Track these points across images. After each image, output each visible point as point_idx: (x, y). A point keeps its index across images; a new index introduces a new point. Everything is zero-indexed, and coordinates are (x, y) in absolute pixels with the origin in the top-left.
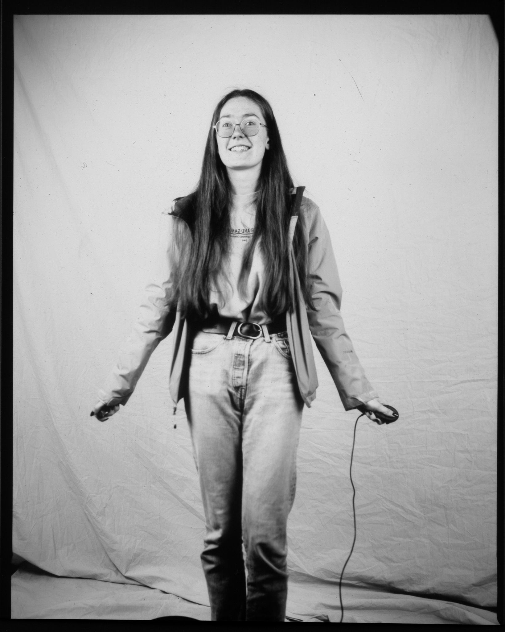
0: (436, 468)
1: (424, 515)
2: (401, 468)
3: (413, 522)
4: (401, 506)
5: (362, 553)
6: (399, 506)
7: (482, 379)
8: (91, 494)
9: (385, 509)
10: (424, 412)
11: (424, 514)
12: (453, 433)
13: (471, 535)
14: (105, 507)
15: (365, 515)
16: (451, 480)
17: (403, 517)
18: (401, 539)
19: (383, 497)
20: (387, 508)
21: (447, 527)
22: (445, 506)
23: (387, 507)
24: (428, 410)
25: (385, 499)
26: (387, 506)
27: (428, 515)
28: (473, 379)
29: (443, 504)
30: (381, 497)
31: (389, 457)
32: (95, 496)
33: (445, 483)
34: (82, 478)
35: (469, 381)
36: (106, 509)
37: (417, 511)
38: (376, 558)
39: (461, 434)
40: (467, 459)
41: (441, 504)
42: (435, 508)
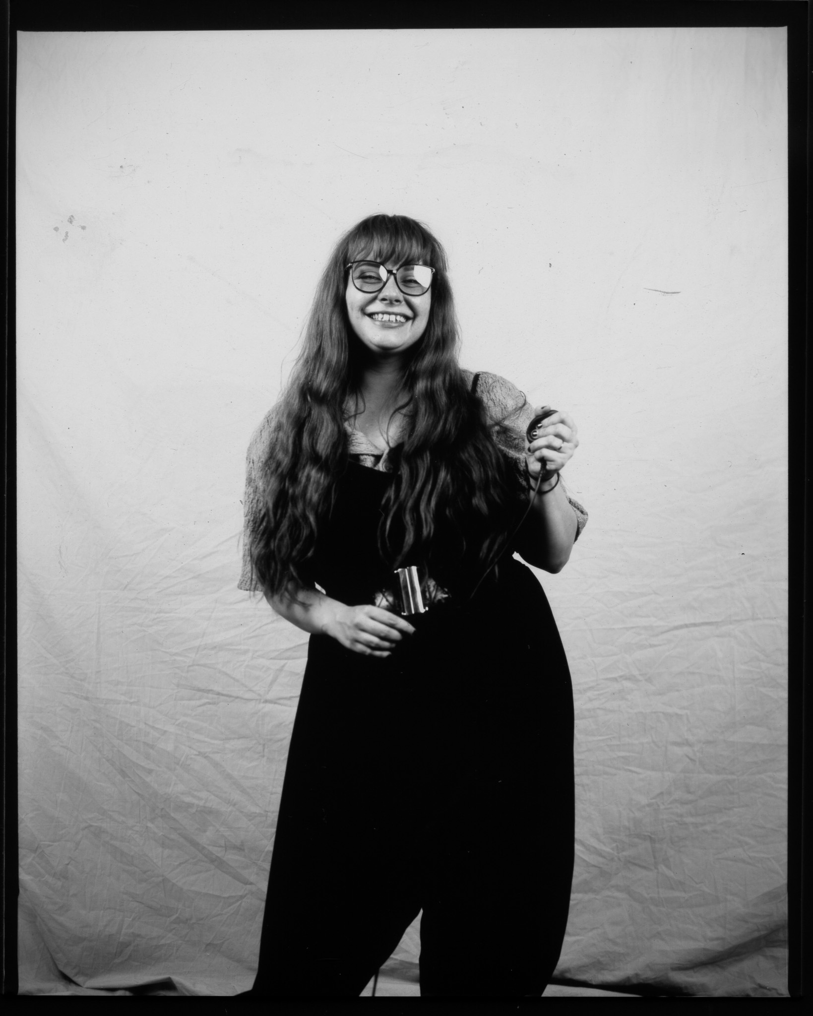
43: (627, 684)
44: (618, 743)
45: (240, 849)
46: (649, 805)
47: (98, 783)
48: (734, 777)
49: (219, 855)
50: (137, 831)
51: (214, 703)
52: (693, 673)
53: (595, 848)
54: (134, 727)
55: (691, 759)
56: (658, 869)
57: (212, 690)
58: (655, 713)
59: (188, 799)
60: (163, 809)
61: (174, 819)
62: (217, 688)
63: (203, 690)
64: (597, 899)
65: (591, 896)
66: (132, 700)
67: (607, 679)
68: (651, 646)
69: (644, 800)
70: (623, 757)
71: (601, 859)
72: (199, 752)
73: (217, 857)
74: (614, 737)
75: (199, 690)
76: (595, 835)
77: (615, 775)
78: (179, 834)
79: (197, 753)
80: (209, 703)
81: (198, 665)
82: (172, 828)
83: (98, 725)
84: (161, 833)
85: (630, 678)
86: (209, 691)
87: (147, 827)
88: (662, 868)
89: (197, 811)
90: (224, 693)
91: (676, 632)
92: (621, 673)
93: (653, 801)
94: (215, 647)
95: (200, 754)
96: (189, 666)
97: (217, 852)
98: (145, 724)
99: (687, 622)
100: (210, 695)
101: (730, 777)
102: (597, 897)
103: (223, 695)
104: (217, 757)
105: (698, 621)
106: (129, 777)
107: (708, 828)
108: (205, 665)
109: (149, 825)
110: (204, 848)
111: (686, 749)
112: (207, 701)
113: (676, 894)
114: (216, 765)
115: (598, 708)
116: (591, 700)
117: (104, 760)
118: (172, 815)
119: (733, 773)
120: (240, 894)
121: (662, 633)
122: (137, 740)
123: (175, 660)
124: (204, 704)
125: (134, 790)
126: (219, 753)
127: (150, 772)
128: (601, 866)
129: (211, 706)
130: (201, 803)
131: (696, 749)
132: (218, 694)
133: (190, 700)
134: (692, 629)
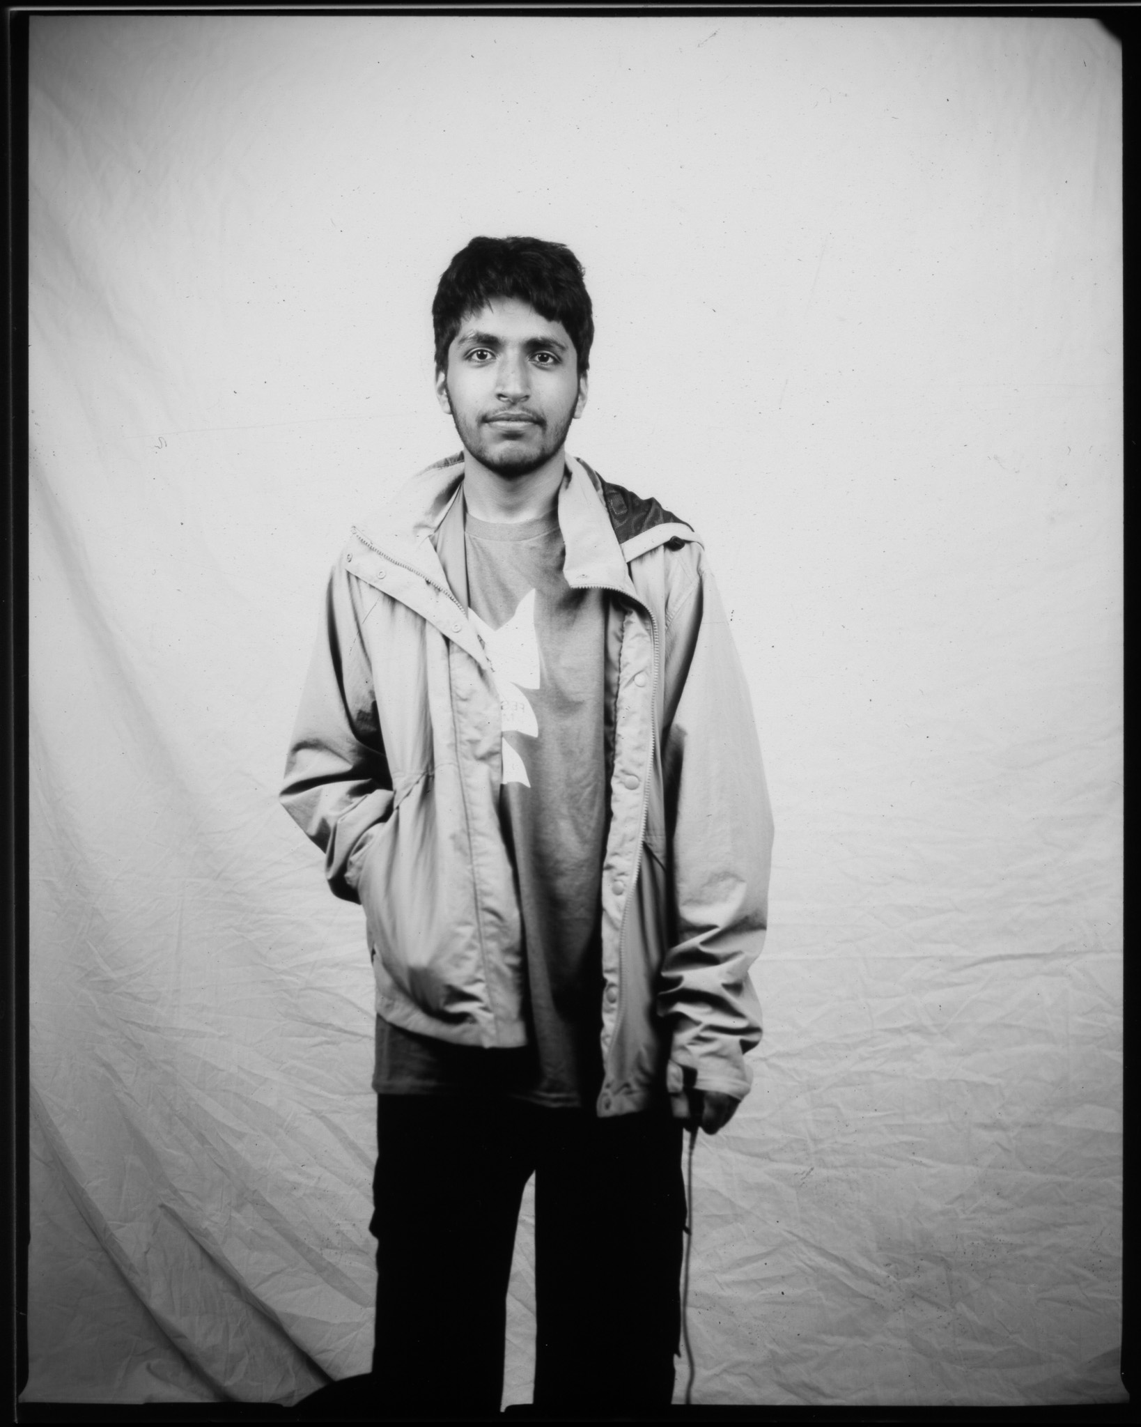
0: (925, 1165)
1: (896, 1280)
2: (842, 1166)
3: (871, 1299)
4: (844, 1260)
5: (747, 1375)
6: (836, 1259)
7: (1030, 951)
8: (111, 1222)
9: (805, 1267)
10: (898, 1031)
11: (898, 1279)
12: (967, 1082)
13: (1008, 1330)
14: (146, 1253)
15: (755, 1281)
16: (961, 1196)
17: (845, 1284)
18: (841, 1340)
19: (798, 1236)
20: (811, 1267)
21: (953, 1310)
22: (949, 1259)
23: (808, 1262)
24: (906, 1027)
25: (805, 1242)
26: (810, 1260)
27: (907, 1281)
28: (1009, 951)
29: (943, 1255)
30: (795, 1239)
31: (816, 1141)
32: (120, 1227)
33: (946, 1204)
34: (88, 1183)
35: (1001, 958)
36: (148, 1256)
37: (882, 1272)
38: (781, 1385)
39: (985, 1084)
40: (999, 1145)
41: (938, 1254)
42: (924, 1263)
43: (915, 1039)
44: (901, 1122)
45: (364, 1252)
46: (943, 1213)
47: (168, 1150)
48: (1068, 1179)
49: (331, 1261)
50: (217, 1223)
51: (333, 1043)
52: (1009, 1026)
53: (864, 1270)
54: (223, 1070)
55: (1005, 1149)
56: (954, 1307)
57: (330, 1025)
58: (954, 1081)
59: (293, 1177)
60: (255, 1191)
61: (271, 1207)
62: (338, 1022)
63: (320, 1023)
64: (866, 1347)
65: (858, 1341)
66: (222, 1033)
67: (886, 1030)
68: (951, 985)
69: (936, 1205)
70: (906, 1143)
71: (872, 1287)
72: (312, 1110)
73: (329, 1263)
74: (895, 1114)
75: (315, 1024)
76: (866, 1253)
77: (895, 1168)
78: (276, 1229)
79: (309, 1112)
80: (328, 1043)
81: (312, 988)
82: (266, 1219)
83: (169, 1068)
84: (250, 1227)
85: (917, 1030)
86: (329, 1025)
87: (230, 1218)
88: (962, 1307)
89: (304, 1195)
90: (348, 1029)
91: (986, 967)
92: (907, 1022)
93: (949, 1206)
94: (337, 965)
95: (314, 1113)
96: (301, 990)
97: (330, 1256)
98: (239, 1066)
99: (1002, 953)
100: (330, 1032)
101: (1061, 1178)
102: (867, 1344)
103: (345, 1032)
104: (336, 1119)
105: (1018, 951)
106: (211, 1145)
107: (1029, 1252)
108: (321, 989)
109: (234, 1214)
110: (310, 1250)
111: (997, 1135)
112: (324, 1039)
113: (981, 1347)
114: (335, 1129)
115: (873, 1072)
116: (863, 1059)
117: (176, 1118)
118: (268, 1200)
119: (1065, 1173)
120: (357, 1321)
121: (967, 966)
122: (224, 1091)
123: (282, 980)
124: (321, 1044)
125: (215, 1163)
126: (339, 1112)
127: (240, 1136)
128: (874, 1296)
129: (329, 1046)
130: (312, 1183)
131: (1012, 1135)
132: (340, 1030)
133: (301, 1036)
134: (1010, 962)
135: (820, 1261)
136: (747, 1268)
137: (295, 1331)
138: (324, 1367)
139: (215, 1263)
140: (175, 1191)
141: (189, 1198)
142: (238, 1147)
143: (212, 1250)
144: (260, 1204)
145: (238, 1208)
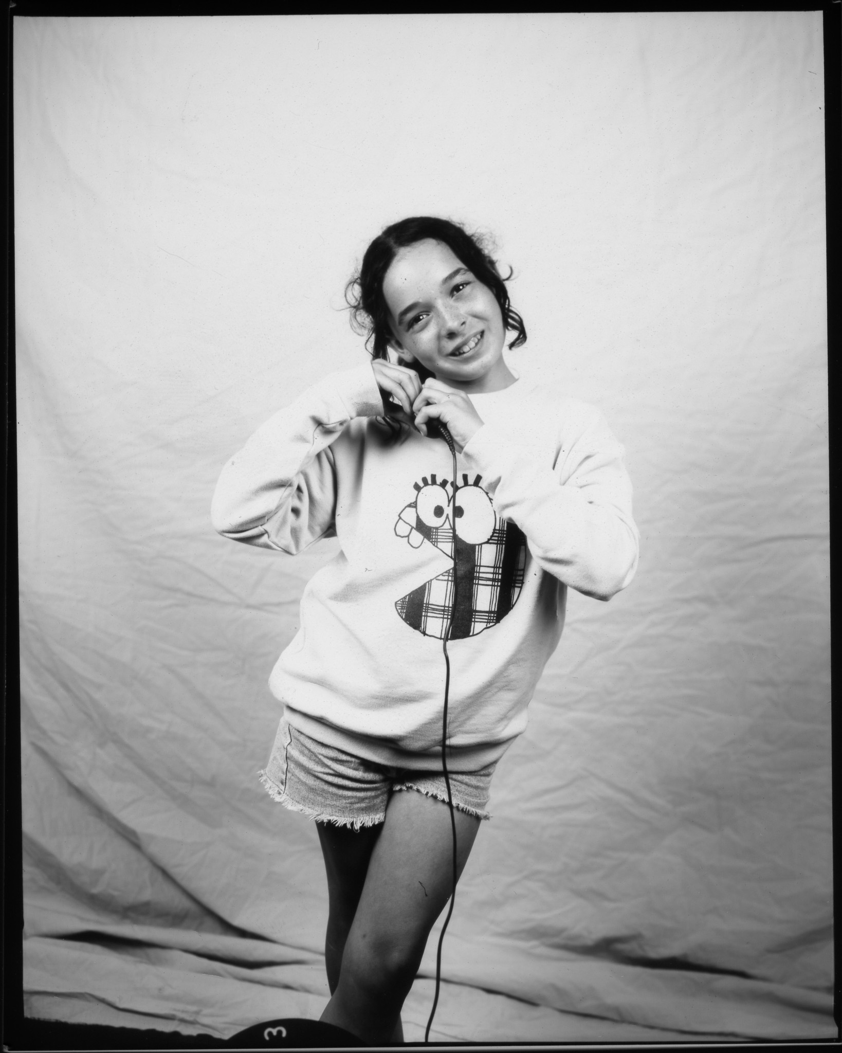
0: (704, 715)
1: (673, 809)
2: (631, 715)
9: (595, 797)
10: (687, 601)
11: (675, 807)
13: (766, 850)
15: (552, 808)
16: (733, 741)
17: (629, 811)
18: (624, 855)
19: (591, 772)
21: (720, 833)
22: (719, 791)
23: (599, 793)
24: (694, 597)
25: (597, 777)
26: (601, 791)
27: (683, 808)
29: (714, 788)
30: (588, 774)
31: (610, 693)
33: (720, 747)
37: (660, 802)
38: (572, 891)
39: (760, 647)
40: (770, 699)
41: (710, 787)
42: (698, 794)
135: (609, 792)
136: (547, 798)
137: (153, 849)
138: (179, 879)
139: (79, 793)
140: (44, 732)
141: (57, 738)
142: (97, 696)
143: (77, 781)
144: (118, 742)
145: (102, 745)
